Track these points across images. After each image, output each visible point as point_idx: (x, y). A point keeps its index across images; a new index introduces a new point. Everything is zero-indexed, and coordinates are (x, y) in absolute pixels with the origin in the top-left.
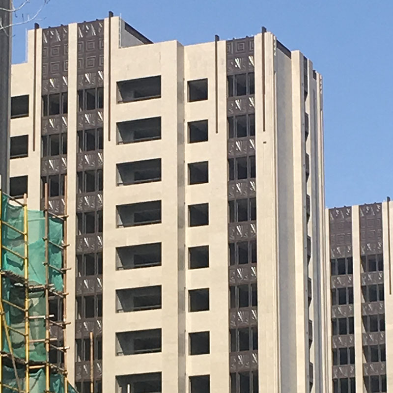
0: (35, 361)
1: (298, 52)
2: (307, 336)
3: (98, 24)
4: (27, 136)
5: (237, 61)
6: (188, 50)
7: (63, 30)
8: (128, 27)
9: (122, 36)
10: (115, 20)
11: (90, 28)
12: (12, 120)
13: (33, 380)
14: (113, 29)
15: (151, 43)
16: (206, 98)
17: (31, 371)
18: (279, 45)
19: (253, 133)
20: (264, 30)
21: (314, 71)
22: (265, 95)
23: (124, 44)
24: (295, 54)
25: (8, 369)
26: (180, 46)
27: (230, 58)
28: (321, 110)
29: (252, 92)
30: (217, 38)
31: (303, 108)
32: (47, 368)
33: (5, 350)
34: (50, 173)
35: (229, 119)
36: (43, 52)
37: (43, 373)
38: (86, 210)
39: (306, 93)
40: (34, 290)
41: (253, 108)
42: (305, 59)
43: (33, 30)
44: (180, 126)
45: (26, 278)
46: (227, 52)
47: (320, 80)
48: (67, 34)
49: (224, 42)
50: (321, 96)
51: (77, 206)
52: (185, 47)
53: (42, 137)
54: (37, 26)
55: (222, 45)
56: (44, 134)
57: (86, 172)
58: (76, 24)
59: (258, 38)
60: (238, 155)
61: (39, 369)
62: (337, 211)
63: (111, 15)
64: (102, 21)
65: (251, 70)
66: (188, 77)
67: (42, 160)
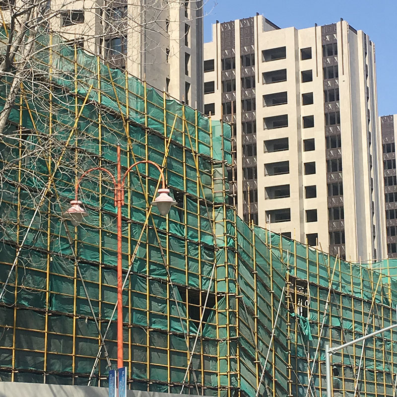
0: (218, 202)
1: (361, 31)
2: (370, 187)
3: (251, 20)
4: (214, 82)
5: (327, 37)
6: (300, 32)
7: (232, 23)
8: (267, 21)
9: (264, 26)
10: (260, 17)
11: (246, 22)
12: (205, 73)
13: (217, 213)
14: (259, 22)
15: (280, 29)
16: (311, 58)
17: (215, 208)
18: (350, 27)
19: (337, 76)
20: (342, 20)
21: (370, 41)
22: (344, 56)
23: (265, 30)
24: (359, 32)
25: (203, 207)
26: (296, 30)
27: (323, 36)
28: (375, 62)
29: (336, 53)
30: (316, 25)
31: (365, 62)
32: (224, 206)
33: (201, 197)
34: (227, 101)
35: (324, 69)
36: (221, 36)
37: (222, 209)
38: (246, 121)
39: (366, 53)
40: (216, 164)
41: (337, 63)
42: (365, 35)
43: (216, 24)
44: (297, 73)
45: (212, 157)
46: (322, 32)
47: (374, 46)
48: (234, 26)
49: (320, 27)
50: (374, 54)
51: (242, 119)
52: (299, 31)
53: (222, 82)
54: (218, 22)
55: (319, 28)
56: (223, 80)
57: (246, 100)
58: (239, 20)
59: (338, 24)
60: (329, 88)
61: (220, 207)
62: (385, 118)
63: (258, 14)
64: (253, 18)
65: (335, 42)
66: (301, 47)
67: (222, 94)
